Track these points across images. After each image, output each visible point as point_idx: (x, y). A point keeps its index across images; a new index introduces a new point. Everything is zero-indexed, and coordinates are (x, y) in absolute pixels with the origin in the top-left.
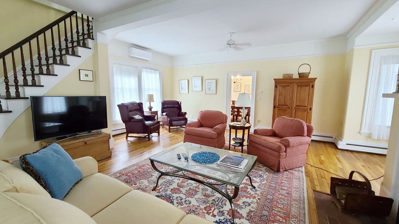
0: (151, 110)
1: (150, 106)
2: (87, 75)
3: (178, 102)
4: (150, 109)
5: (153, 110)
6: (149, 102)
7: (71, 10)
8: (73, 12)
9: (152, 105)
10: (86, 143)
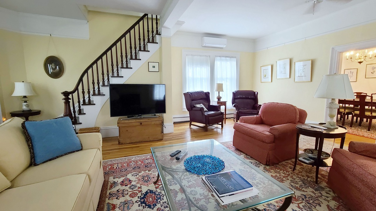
0: (220, 101)
1: (219, 96)
2: (154, 67)
3: (255, 93)
4: (219, 98)
5: (222, 100)
6: (218, 92)
7: (144, 14)
8: (146, 15)
9: (221, 96)
10: (141, 124)
